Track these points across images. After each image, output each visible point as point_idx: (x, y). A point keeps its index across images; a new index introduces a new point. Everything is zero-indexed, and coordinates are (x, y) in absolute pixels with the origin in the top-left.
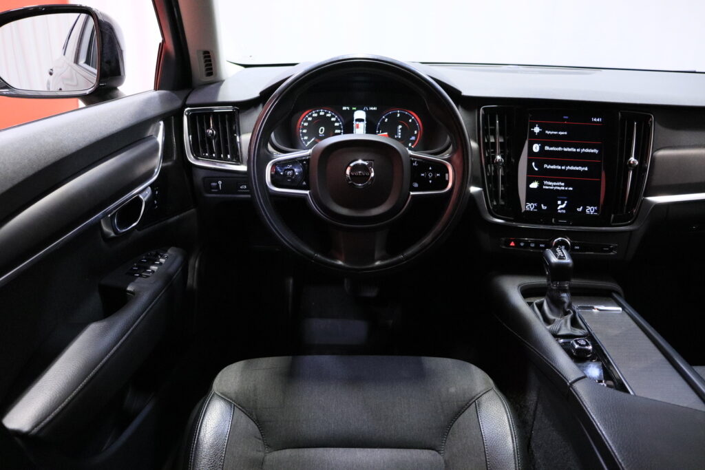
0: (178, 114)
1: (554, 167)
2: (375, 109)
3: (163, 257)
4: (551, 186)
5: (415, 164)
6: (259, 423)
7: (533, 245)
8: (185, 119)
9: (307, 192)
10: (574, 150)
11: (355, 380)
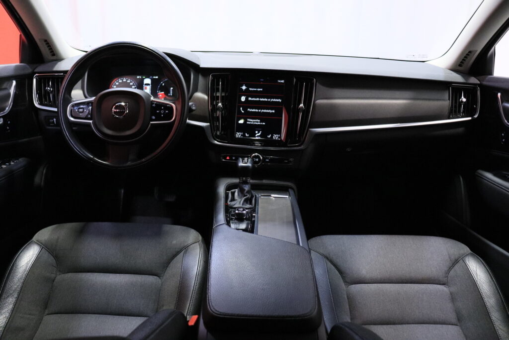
0: (30, 78)
1: (254, 110)
2: (157, 77)
3: (13, 162)
4: (251, 122)
5: (154, 105)
6: (56, 257)
7: (234, 158)
8: (35, 80)
9: (91, 121)
10: (267, 100)
11: (118, 236)
